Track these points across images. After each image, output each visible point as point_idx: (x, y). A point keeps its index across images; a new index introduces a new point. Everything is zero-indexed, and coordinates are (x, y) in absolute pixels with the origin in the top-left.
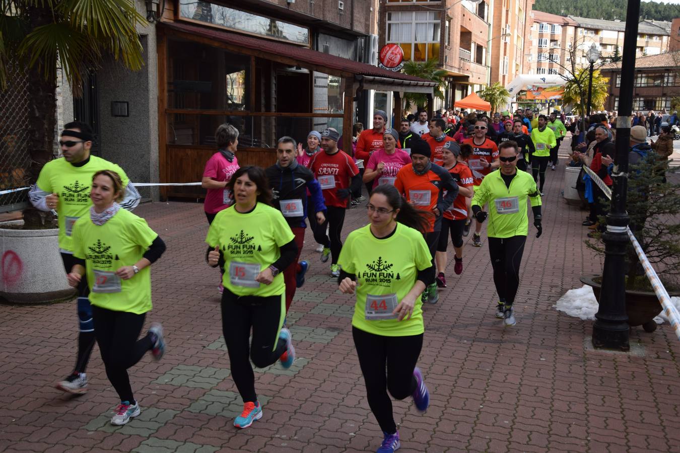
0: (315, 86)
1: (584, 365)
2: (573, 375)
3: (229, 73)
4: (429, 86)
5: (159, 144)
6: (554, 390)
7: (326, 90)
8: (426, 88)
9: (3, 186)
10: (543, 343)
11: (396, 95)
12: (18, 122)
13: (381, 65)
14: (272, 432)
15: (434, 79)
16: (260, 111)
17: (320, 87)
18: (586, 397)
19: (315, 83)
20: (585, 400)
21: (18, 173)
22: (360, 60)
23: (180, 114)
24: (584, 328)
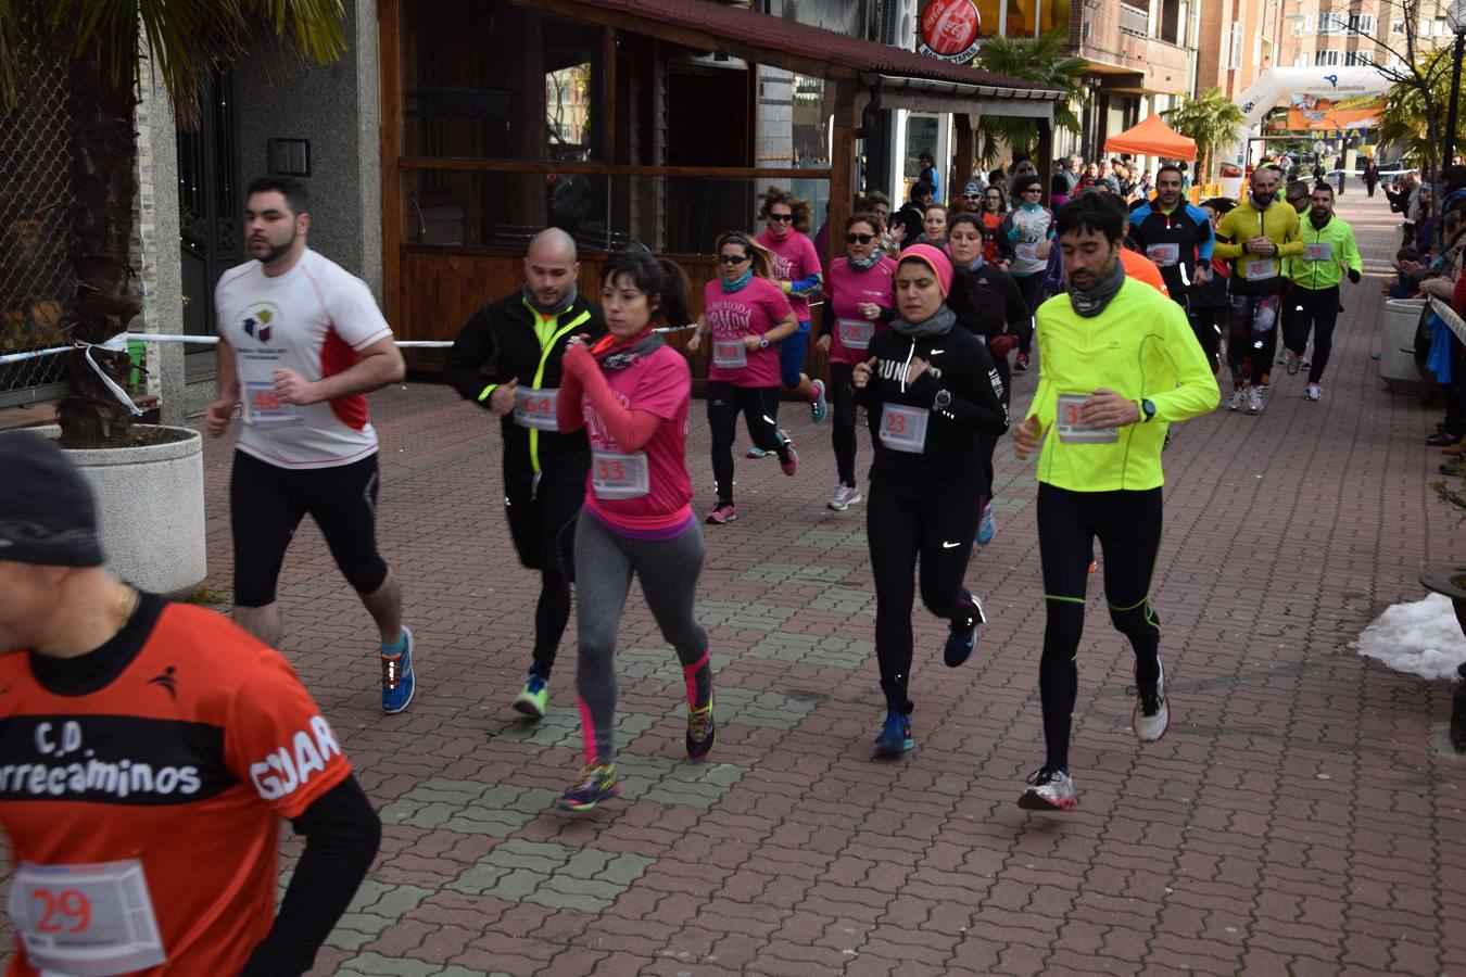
0: (762, 102)
1: (1430, 794)
2: (1402, 816)
3: (552, 70)
4: (1043, 99)
5: (384, 242)
6: (1353, 853)
7: (788, 110)
8: (1034, 104)
9: (10, 344)
10: (1325, 736)
11: (961, 122)
12: (44, 188)
13: (923, 48)
14: (657, 945)
15: (1056, 82)
16: (628, 163)
17: (773, 102)
18: (1434, 872)
19: (762, 92)
20: (1434, 880)
21: (47, 312)
22: (872, 36)
23: (434, 170)
24: (1430, 699)
